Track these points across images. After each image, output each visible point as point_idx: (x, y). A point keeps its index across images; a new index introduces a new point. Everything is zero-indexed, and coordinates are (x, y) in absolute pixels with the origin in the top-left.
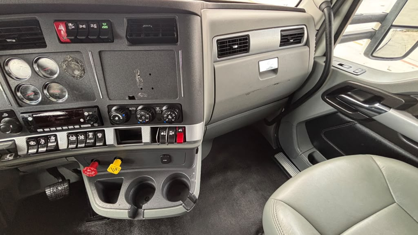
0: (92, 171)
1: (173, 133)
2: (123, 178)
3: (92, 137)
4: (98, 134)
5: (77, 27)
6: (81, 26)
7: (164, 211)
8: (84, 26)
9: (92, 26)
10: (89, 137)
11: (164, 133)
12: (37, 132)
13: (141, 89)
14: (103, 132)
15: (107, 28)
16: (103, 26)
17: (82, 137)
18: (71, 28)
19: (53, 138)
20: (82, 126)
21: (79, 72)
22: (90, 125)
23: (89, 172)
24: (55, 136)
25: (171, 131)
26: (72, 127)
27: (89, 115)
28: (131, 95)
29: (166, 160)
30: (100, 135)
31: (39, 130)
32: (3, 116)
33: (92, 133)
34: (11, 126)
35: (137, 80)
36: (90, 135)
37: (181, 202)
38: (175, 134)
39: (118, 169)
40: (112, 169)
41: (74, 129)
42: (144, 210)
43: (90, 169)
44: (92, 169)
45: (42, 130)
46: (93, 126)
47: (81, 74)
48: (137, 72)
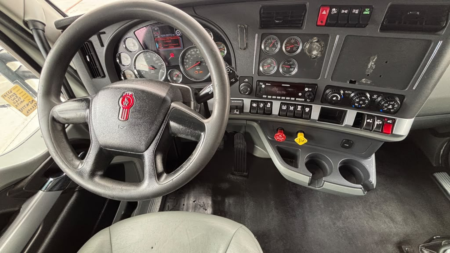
0: (283, 137)
1: (381, 123)
2: (300, 150)
3: (300, 110)
4: (306, 109)
5: (339, 12)
6: (343, 11)
7: (344, 188)
8: (346, 12)
9: (354, 11)
10: (298, 109)
11: (370, 120)
12: (262, 97)
13: (368, 75)
14: (311, 107)
15: (369, 13)
16: (365, 12)
17: (292, 108)
18: (333, 13)
19: (269, 104)
20: (297, 99)
21: (317, 53)
22: (303, 100)
23: (280, 137)
24: (271, 103)
25: (379, 120)
26: (289, 98)
27: (308, 91)
28: (353, 79)
29: (348, 145)
30: (307, 110)
31: (264, 96)
32: (245, 81)
33: (301, 107)
34: (249, 89)
35: (369, 66)
36: (299, 108)
37: (360, 186)
38: (383, 124)
39: (305, 141)
40: (300, 140)
41: (290, 100)
42: (324, 181)
43: (282, 135)
44: (284, 135)
45: (266, 96)
46: (305, 101)
47: (318, 54)
48: (374, 59)
